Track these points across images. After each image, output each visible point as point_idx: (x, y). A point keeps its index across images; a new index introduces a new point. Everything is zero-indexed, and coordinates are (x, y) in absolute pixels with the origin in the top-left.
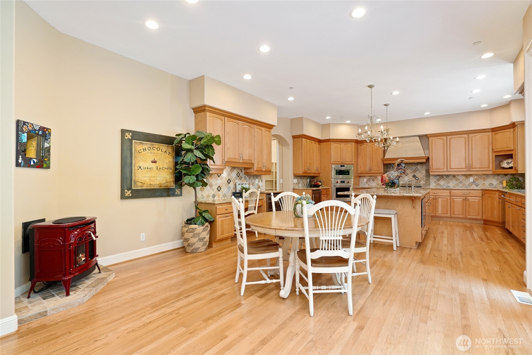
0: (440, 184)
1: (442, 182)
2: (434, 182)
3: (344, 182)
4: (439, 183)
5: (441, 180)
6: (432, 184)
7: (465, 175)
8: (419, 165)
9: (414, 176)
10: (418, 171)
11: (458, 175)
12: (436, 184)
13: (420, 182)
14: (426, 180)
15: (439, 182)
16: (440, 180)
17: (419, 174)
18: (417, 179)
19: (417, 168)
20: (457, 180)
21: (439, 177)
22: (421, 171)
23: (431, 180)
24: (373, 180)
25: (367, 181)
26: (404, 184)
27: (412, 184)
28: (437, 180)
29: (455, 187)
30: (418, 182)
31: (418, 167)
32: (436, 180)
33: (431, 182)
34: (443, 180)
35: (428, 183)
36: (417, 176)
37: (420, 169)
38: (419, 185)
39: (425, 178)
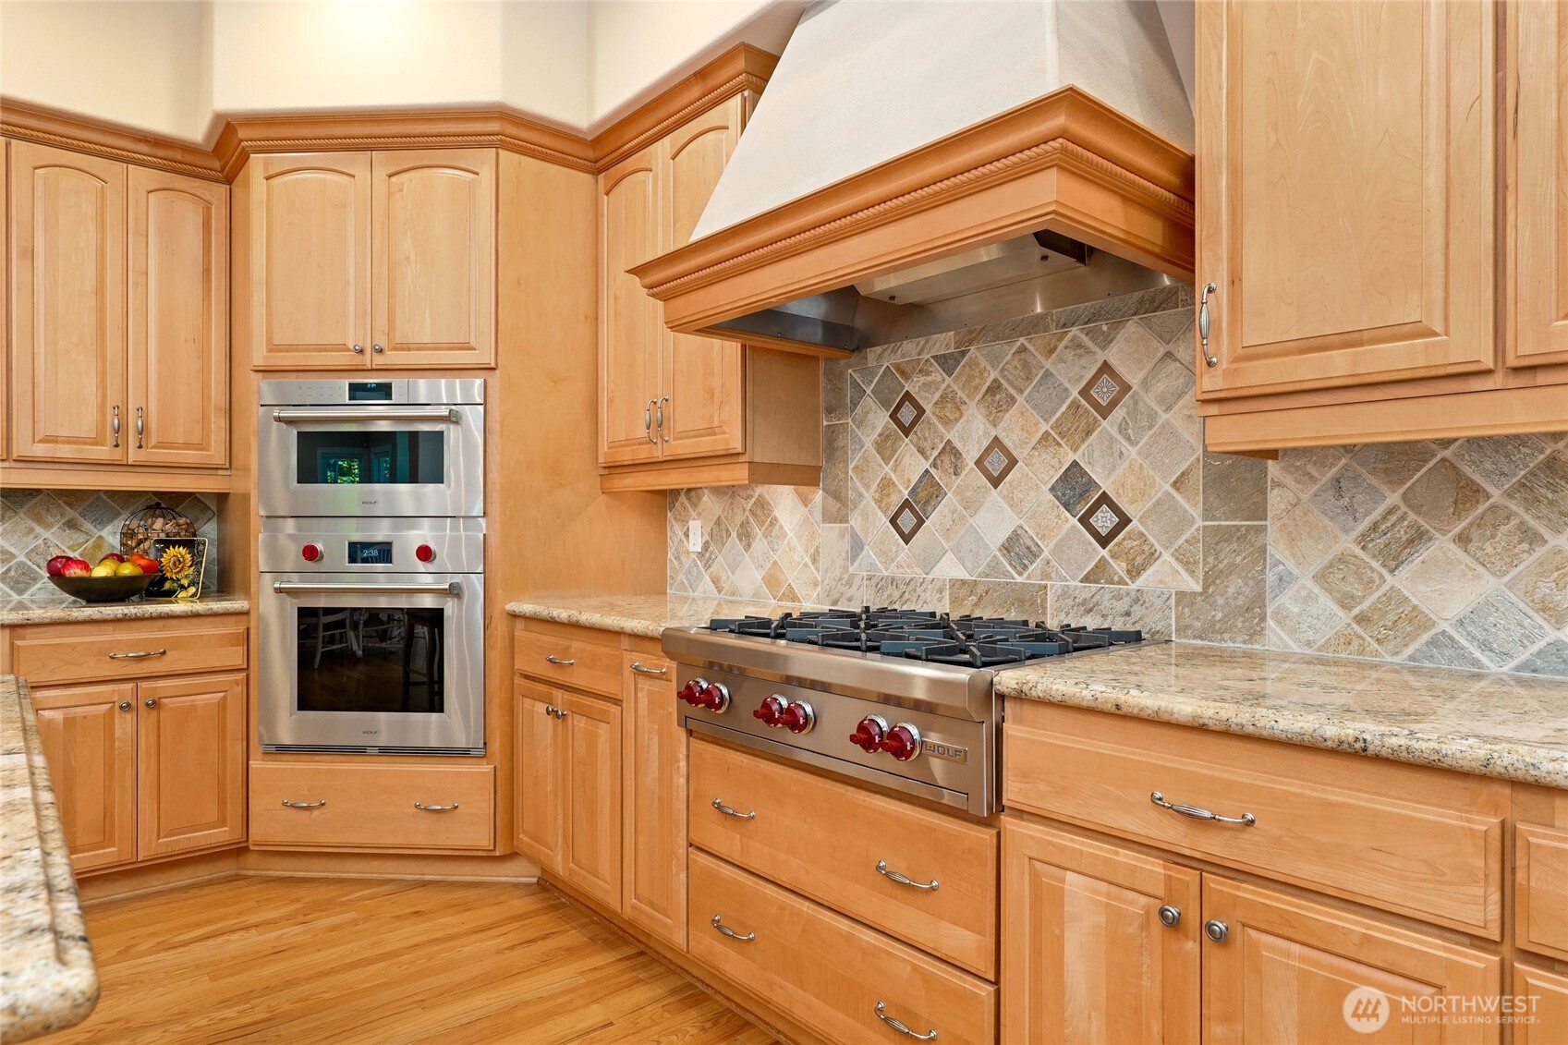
0: (1418, 620)
2: (1321, 578)
3: (384, 552)
4: (1394, 597)
5: (1442, 546)
6: (1286, 601)
9: (1075, 490)
10: (1119, 413)
12: (1346, 602)
13: (1135, 572)
14: (1217, 539)
15: (1402, 581)
17: (1132, 452)
18: (1104, 520)
19: (1106, 368)
21: (1393, 498)
22: (1153, 417)
23: (1276, 547)
25: (706, 546)
26: (970, 586)
27: (1054, 587)
28: (1363, 541)
30: (1119, 567)
31: (1114, 355)
32: (1348, 544)
33: (1271, 577)
34: (1463, 540)
35: (1235, 584)
36: (1106, 485)
37: (1145, 384)
38: (1121, 606)
39: (1195, 512)
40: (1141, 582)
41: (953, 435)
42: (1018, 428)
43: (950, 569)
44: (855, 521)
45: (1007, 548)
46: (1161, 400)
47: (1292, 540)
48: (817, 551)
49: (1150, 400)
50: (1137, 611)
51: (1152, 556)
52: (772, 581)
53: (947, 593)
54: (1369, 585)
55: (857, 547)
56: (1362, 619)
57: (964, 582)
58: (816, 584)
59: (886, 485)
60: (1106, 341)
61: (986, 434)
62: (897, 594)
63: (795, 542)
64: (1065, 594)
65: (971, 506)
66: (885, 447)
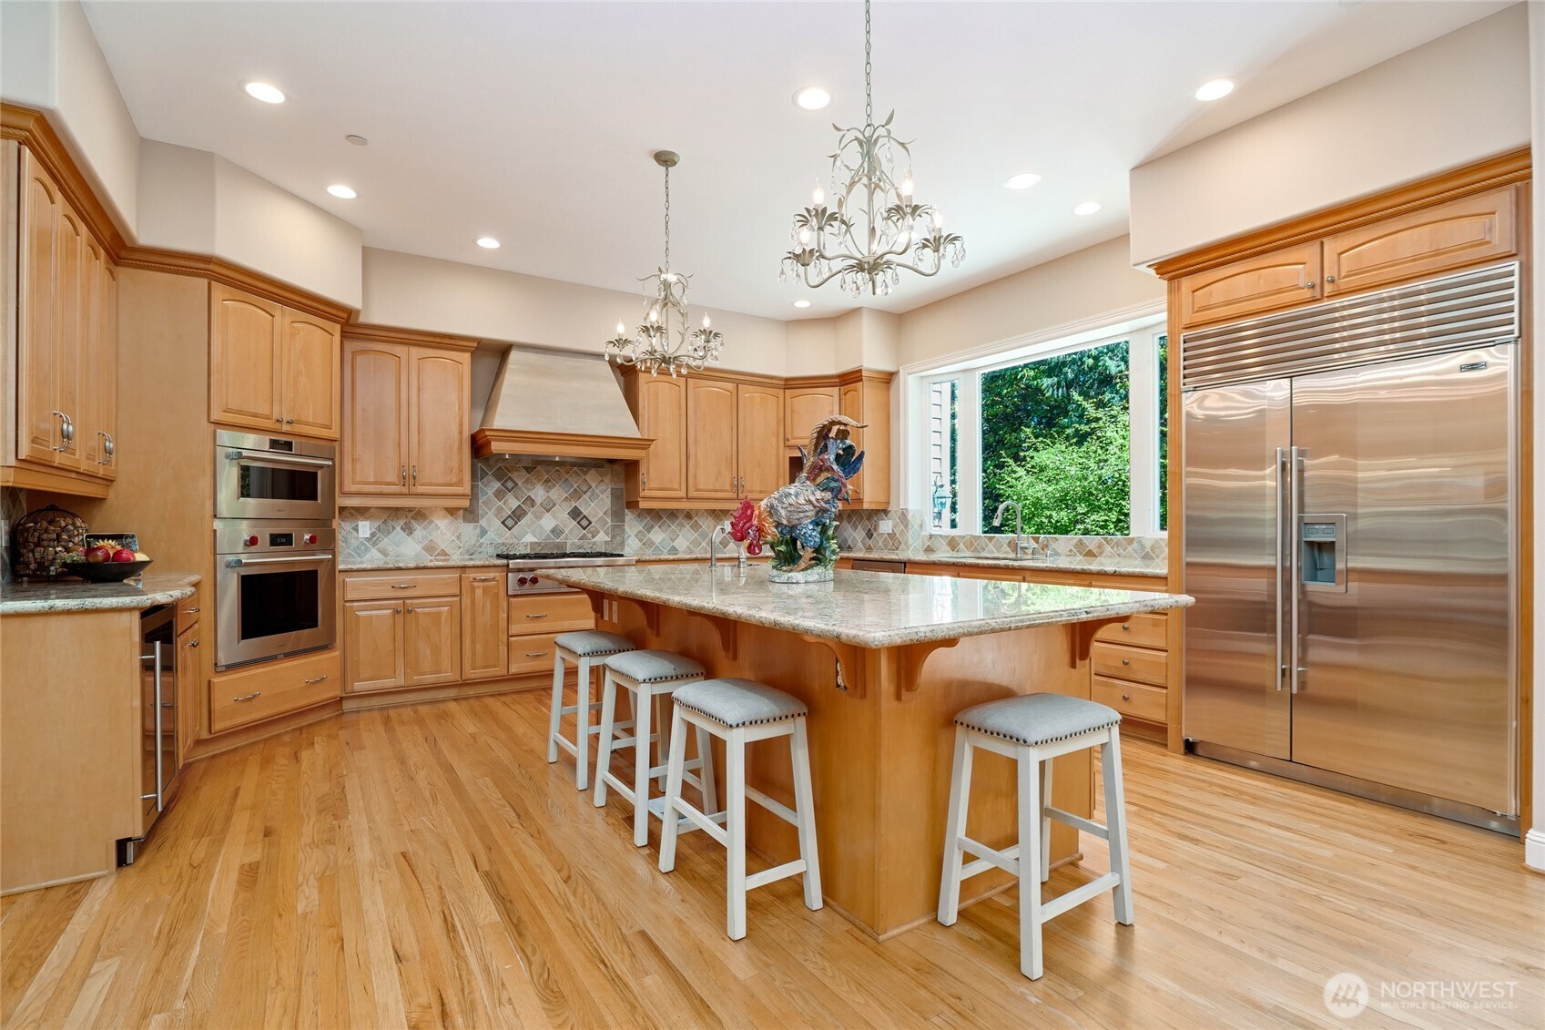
0: (653, 543)
1: (658, 536)
2: (636, 535)
3: (288, 540)
4: (649, 539)
5: (656, 528)
6: (630, 541)
7: (714, 511)
8: (593, 471)
9: (575, 514)
10: (589, 493)
11: (697, 512)
12: (641, 540)
13: (593, 537)
14: (614, 527)
15: (650, 535)
16: (653, 527)
17: (593, 504)
18: (584, 523)
19: (584, 480)
20: (696, 527)
21: (649, 518)
22: (598, 496)
23: (627, 528)
24: (408, 530)
26: (539, 544)
27: (569, 542)
28: (644, 528)
29: (692, 552)
30: (589, 535)
31: (587, 477)
32: (641, 528)
33: (626, 536)
34: (660, 527)
35: (618, 538)
36: (585, 513)
37: (596, 486)
38: (590, 546)
39: (609, 521)
40: (595, 539)
41: (531, 494)
42: (557, 493)
43: (530, 538)
44: (483, 522)
45: (553, 531)
46: (600, 491)
47: (630, 527)
48: (460, 534)
49: (597, 491)
50: (594, 547)
51: (598, 532)
52: (430, 549)
53: (529, 547)
54: (645, 537)
55: (483, 532)
56: (643, 544)
57: (536, 543)
58: (460, 548)
59: (500, 510)
60: (586, 474)
61: (544, 495)
62: (505, 549)
63: (445, 531)
64: (573, 544)
65: (538, 517)
66: (499, 495)
